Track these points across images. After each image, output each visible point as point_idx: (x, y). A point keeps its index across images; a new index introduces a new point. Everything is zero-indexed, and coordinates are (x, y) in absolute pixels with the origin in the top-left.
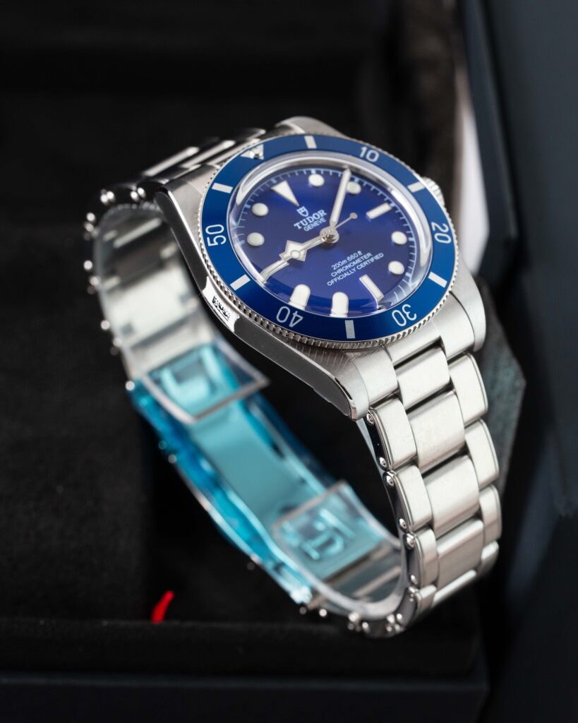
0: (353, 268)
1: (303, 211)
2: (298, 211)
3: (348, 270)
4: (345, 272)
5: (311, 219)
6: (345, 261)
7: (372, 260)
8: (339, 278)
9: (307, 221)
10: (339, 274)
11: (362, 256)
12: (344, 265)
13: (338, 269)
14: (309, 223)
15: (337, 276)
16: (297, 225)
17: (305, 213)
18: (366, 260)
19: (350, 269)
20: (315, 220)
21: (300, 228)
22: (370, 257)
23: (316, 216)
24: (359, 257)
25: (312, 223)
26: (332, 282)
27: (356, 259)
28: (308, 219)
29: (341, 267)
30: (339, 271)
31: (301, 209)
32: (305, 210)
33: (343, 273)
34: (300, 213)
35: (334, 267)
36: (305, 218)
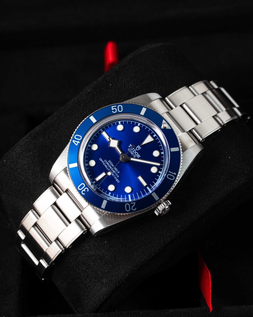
0: (110, 169)
1: (139, 148)
2: (139, 146)
3: (108, 167)
4: (107, 166)
5: (135, 151)
6: (113, 166)
7: (115, 178)
8: (104, 163)
9: (134, 150)
10: (106, 163)
11: (117, 173)
12: (111, 165)
13: (109, 163)
14: (132, 151)
15: (105, 162)
16: (131, 145)
17: (138, 149)
18: (115, 175)
19: (109, 168)
20: (134, 153)
21: (129, 147)
22: (117, 177)
23: (136, 154)
24: (116, 172)
25: (132, 152)
26: (101, 160)
27: (115, 171)
28: (135, 150)
29: (110, 164)
30: (107, 163)
31: (140, 147)
32: (139, 149)
33: (107, 165)
34: (138, 147)
35: (110, 161)
36: (135, 149)
